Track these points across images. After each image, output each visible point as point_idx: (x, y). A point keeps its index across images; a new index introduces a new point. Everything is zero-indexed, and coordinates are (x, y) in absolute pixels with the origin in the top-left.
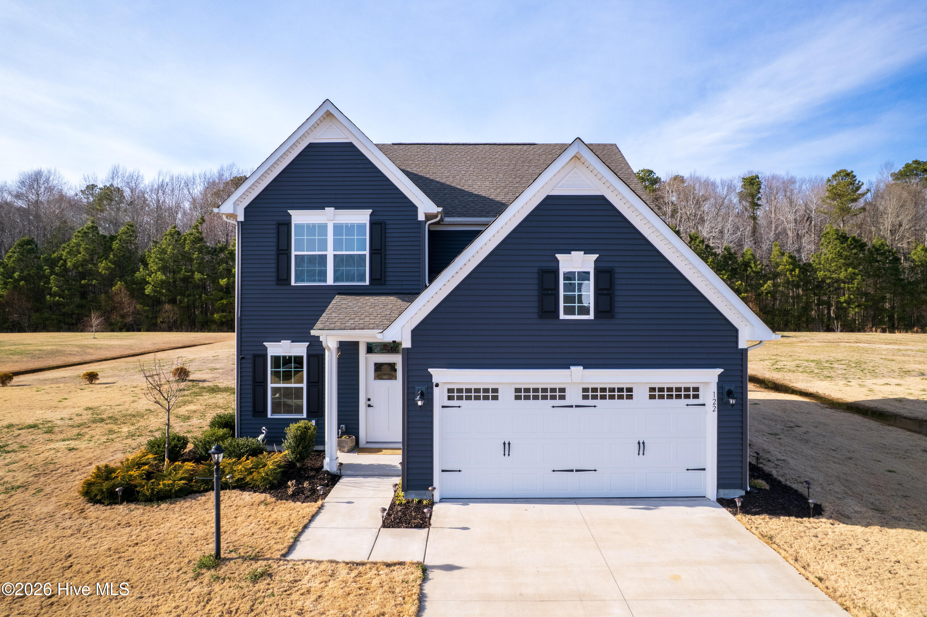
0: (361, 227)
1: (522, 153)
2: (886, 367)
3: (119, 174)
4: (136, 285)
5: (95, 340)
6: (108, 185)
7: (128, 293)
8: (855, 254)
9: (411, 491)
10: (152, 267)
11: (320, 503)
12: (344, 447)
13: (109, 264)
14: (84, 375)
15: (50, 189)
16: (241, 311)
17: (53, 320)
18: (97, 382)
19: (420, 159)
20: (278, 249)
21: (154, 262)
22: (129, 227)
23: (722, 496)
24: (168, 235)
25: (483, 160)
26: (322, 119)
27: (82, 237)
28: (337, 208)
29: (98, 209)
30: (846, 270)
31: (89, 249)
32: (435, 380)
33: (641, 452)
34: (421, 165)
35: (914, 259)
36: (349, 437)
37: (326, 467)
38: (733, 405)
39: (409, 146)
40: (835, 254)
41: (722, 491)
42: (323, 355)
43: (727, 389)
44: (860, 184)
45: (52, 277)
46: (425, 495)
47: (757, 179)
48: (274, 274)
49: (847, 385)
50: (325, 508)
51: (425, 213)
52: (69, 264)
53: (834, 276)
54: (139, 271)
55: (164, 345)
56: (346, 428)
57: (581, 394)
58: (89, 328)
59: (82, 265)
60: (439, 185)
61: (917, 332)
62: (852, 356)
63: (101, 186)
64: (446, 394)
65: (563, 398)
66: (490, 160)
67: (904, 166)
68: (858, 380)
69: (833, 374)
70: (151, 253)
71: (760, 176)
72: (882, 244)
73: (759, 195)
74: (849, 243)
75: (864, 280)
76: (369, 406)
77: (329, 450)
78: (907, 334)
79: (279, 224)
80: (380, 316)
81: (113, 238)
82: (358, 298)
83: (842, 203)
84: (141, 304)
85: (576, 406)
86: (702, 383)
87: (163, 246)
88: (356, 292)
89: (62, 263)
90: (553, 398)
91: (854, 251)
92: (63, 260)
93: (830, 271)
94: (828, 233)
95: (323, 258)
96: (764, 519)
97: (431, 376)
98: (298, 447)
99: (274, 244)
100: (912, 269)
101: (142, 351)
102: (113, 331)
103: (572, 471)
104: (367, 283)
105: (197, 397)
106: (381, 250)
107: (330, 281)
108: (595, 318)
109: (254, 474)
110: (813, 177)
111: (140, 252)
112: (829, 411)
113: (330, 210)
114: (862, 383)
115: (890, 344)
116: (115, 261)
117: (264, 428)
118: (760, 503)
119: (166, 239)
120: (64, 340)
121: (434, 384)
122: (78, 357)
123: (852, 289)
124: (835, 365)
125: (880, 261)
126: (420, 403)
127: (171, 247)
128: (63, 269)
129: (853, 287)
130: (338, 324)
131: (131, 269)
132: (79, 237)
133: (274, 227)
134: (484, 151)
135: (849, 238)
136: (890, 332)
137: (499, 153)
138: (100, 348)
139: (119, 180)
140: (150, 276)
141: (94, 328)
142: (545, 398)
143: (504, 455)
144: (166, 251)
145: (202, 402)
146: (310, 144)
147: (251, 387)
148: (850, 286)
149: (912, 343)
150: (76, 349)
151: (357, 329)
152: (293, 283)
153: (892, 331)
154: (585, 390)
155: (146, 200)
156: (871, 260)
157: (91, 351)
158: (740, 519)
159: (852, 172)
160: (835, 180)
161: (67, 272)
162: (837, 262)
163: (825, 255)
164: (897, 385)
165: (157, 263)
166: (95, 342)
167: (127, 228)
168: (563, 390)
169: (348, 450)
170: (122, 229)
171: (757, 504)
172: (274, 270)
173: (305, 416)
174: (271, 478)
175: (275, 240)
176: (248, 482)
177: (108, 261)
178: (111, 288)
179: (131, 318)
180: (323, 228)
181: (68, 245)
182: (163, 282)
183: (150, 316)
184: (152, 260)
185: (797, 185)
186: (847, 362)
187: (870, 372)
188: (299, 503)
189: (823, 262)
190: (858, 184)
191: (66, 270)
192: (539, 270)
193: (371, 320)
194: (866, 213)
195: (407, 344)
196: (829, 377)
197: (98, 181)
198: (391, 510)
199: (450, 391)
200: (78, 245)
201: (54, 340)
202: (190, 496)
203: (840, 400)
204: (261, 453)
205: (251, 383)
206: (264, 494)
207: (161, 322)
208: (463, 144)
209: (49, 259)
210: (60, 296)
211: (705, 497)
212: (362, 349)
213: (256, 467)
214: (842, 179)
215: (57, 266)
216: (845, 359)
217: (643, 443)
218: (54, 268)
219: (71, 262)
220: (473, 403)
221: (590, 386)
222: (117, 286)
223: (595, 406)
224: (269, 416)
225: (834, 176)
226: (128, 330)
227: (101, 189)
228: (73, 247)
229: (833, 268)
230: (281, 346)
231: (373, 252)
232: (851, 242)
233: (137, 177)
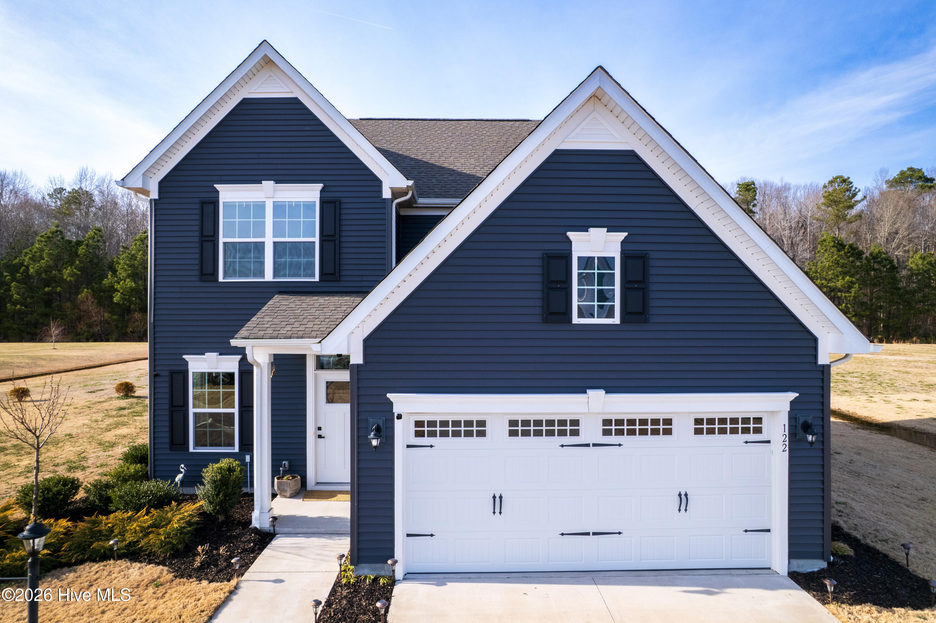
0: (309, 206)
1: (513, 129)
2: (904, 379)
3: (88, 176)
4: (104, 293)
5: (54, 350)
6: (76, 189)
7: (96, 301)
8: (852, 262)
9: (364, 565)
10: (120, 274)
11: (233, 582)
12: (285, 491)
13: (75, 270)
14: (12, 391)
15: (15, 192)
16: (154, 315)
17: (14, 330)
18: (28, 399)
19: (391, 135)
20: (202, 235)
21: (122, 268)
22: (97, 232)
23: (795, 569)
24: (138, 240)
25: (468, 137)
26: (259, 67)
27: (46, 241)
28: (277, 182)
29: (65, 214)
30: (843, 279)
31: (53, 255)
32: (396, 410)
33: (683, 508)
34: (392, 141)
35: (911, 268)
36: (293, 477)
37: (255, 524)
38: (812, 443)
39: (380, 122)
40: (832, 262)
41: (795, 562)
42: (251, 372)
43: (801, 421)
44: (857, 190)
45: (13, 284)
46: (383, 569)
47: (753, 186)
48: (197, 267)
49: (871, 401)
50: (240, 592)
51: (391, 188)
52: (31, 270)
53: (831, 284)
54: (107, 278)
55: (129, 356)
56: (290, 465)
57: (600, 428)
58: (48, 338)
59: (46, 272)
60: (413, 163)
61: (915, 342)
62: (863, 368)
63: (69, 189)
64: (413, 429)
65: (575, 433)
66: (476, 137)
67: (898, 173)
68: (879, 395)
69: (849, 388)
70: (120, 260)
71: (756, 183)
72: (879, 252)
73: (755, 202)
74: (846, 250)
75: (861, 289)
76: (320, 436)
77: (260, 500)
78: (905, 345)
79: (203, 203)
80: (328, 320)
81: (79, 243)
82: (304, 298)
83: (838, 210)
84: (109, 312)
85: (594, 445)
86: (766, 412)
87: (133, 252)
88: (302, 290)
89: (24, 270)
90: (562, 433)
91: (851, 259)
92: (25, 266)
93: (826, 280)
94: (825, 240)
95: (260, 247)
96: (869, 612)
97: (392, 403)
98: (217, 495)
99: (197, 228)
100: (910, 277)
101: (102, 362)
102: (79, 341)
103: (588, 534)
104: (317, 279)
105: (136, 418)
106: (334, 236)
107: (269, 276)
108: (621, 322)
109: (151, 536)
110: (809, 184)
111: (108, 257)
112: (863, 433)
113: (268, 185)
114: (886, 399)
115: (894, 354)
116: (81, 267)
117: (182, 466)
118: (852, 582)
119: (136, 244)
120: (19, 351)
121: (396, 415)
122: (26, 369)
123: (849, 298)
124: (848, 378)
125: (877, 269)
126: (375, 443)
127: (141, 252)
128: (25, 276)
129: (850, 296)
130: (270, 331)
131: (99, 276)
132: (42, 241)
133: (197, 206)
134: (469, 127)
135: (846, 246)
136: (887, 343)
137: (487, 129)
138: (55, 360)
139: (88, 183)
140: (119, 284)
141: (54, 338)
142: (550, 433)
143: (494, 513)
144: (136, 257)
145: (138, 424)
146: (244, 99)
147: (167, 413)
148: (847, 295)
149: (917, 354)
150: (27, 361)
151: (294, 338)
152: (221, 279)
153: (889, 341)
154: (607, 422)
155: (116, 204)
156: (868, 269)
157: (43, 363)
158: (835, 612)
159: (849, 178)
160: (832, 186)
161: (30, 279)
162: (834, 270)
163: (822, 263)
164: (926, 401)
165: (126, 270)
166: (55, 353)
167: (95, 233)
168: (575, 423)
169: (291, 494)
170: (90, 233)
171: (849, 584)
172: (197, 262)
173: (236, 449)
174: (174, 542)
175: (197, 223)
176: (142, 547)
177: (73, 267)
178: (77, 296)
179: (99, 328)
180: (260, 207)
181: (31, 251)
182: (132, 290)
183: (120, 325)
184: (120, 266)
185: (792, 191)
186: (860, 374)
187: (889, 386)
188: (205, 583)
189: (819, 271)
190: (854, 191)
191: (27, 276)
192: (543, 254)
193: (315, 326)
194: (862, 221)
195: (357, 359)
196: (846, 391)
197: (65, 184)
198: (333, 595)
199: (419, 424)
200: (41, 250)
201: (9, 351)
202: (53, 572)
203: (869, 419)
204: (169, 503)
205: (167, 407)
206: (161, 567)
207: (131, 331)
208: (444, 120)
209: (10, 265)
210: (22, 305)
211: (770, 568)
212: (311, 364)
213: (157, 525)
214: (838, 185)
215: (19, 273)
216: (855, 371)
217: (686, 495)
218: (16, 275)
219: (33, 268)
220: (450, 440)
221: (613, 418)
222: (83, 294)
223: (620, 445)
224: (191, 450)
225: (831, 182)
226: (95, 341)
227: (69, 193)
228: (36, 252)
229: (830, 277)
230: (205, 360)
231: (324, 238)
232: (848, 249)
233: (110, 181)
